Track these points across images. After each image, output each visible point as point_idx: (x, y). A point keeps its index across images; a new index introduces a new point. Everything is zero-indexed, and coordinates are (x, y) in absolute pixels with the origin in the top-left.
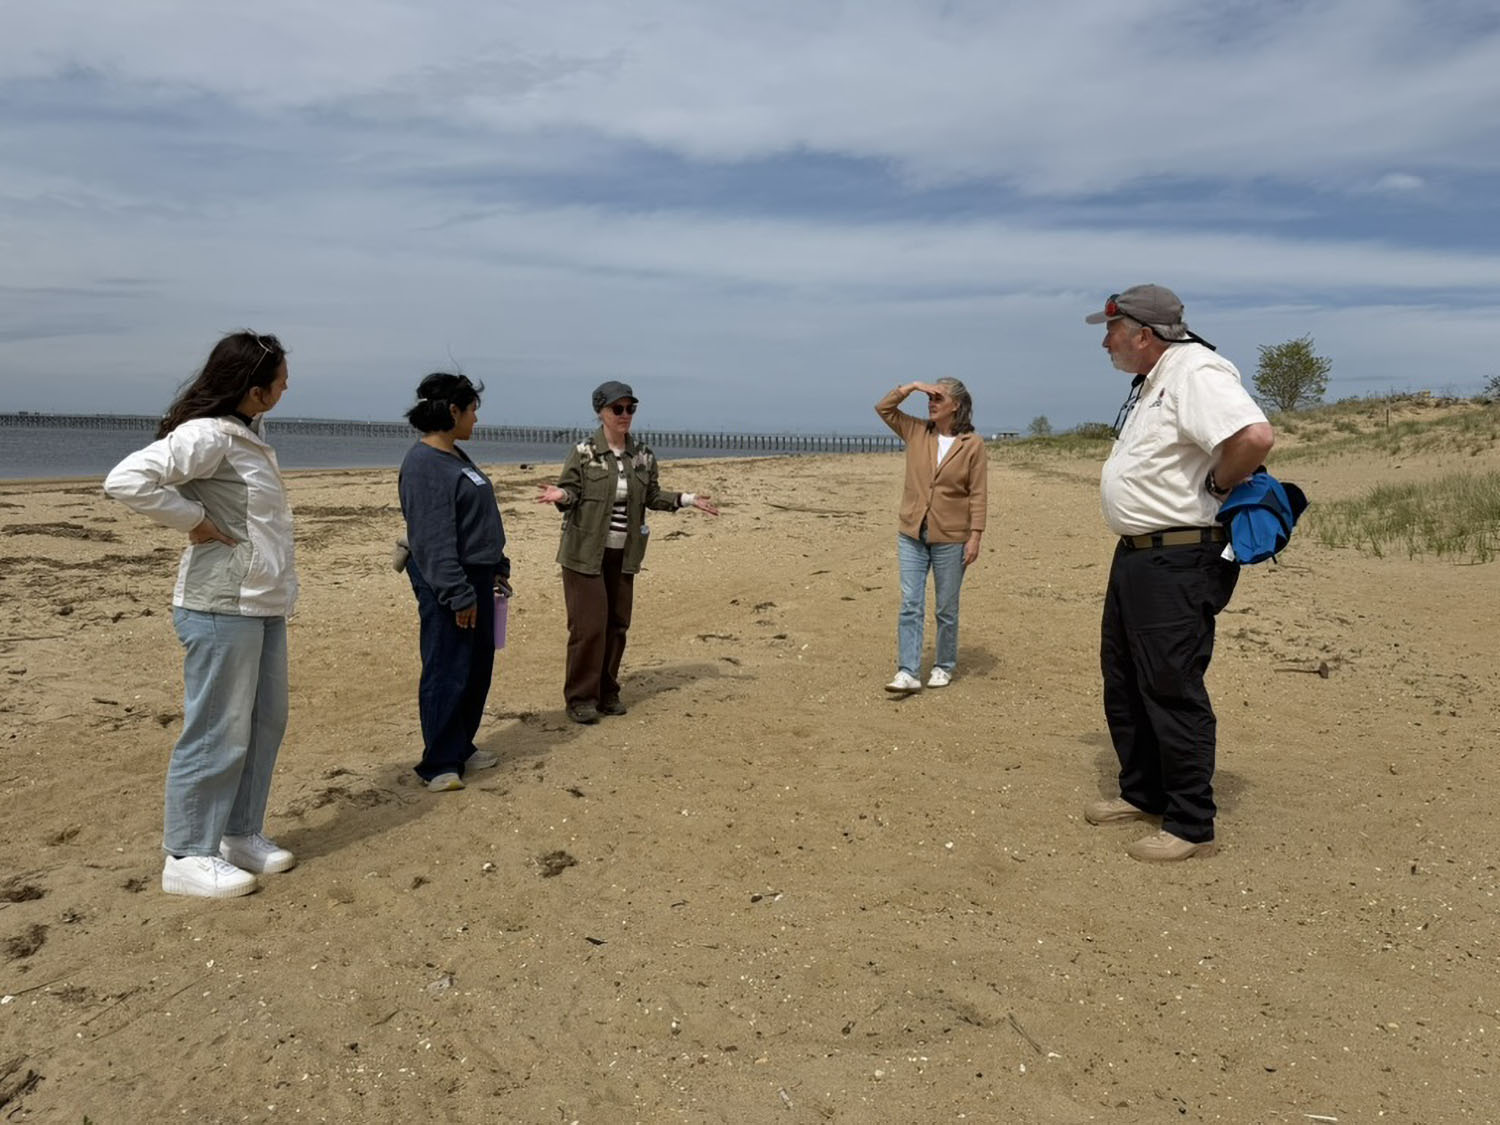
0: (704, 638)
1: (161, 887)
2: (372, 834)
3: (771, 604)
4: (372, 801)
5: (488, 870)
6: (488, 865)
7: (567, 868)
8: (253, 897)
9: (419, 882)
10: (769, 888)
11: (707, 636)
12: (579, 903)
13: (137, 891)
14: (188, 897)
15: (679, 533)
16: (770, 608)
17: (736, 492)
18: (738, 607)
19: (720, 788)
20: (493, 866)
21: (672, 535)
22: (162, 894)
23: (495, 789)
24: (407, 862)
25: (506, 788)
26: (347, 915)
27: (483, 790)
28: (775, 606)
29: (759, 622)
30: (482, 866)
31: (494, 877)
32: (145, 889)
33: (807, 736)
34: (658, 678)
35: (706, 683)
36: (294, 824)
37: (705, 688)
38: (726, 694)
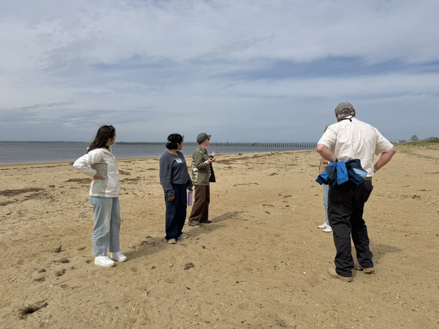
0: (264, 205)
1: (94, 263)
2: (149, 254)
3: (290, 196)
4: (153, 245)
5: (171, 266)
6: (172, 265)
7: (191, 268)
8: (114, 268)
9: (154, 268)
10: (243, 280)
11: (265, 205)
12: (190, 278)
13: (89, 263)
14: (99, 266)
15: (274, 174)
16: (289, 197)
17: (299, 161)
18: (280, 196)
19: (244, 250)
20: (173, 265)
21: (272, 174)
22: (94, 264)
23: (184, 244)
24: (154, 262)
25: (186, 245)
26: (132, 274)
27: (181, 244)
28: (291, 197)
29: (283, 201)
30: (170, 265)
31: (172, 268)
32: (90, 263)
33: (279, 236)
34: (244, 216)
35: (257, 219)
36: (132, 250)
37: (256, 220)
38: (261, 222)
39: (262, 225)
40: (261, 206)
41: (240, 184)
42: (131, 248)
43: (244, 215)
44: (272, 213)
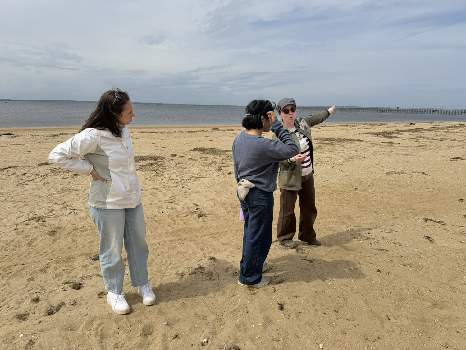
0: (426, 220)
6: (205, 340)
9: (176, 336)
11: (428, 220)
15: (458, 158)
18: (461, 204)
21: (454, 158)
34: (382, 241)
35: (405, 250)
36: (176, 281)
37: (402, 254)
38: (410, 261)
39: (410, 269)
40: (420, 219)
41: (397, 172)
42: (179, 274)
43: (383, 238)
44: (439, 242)
